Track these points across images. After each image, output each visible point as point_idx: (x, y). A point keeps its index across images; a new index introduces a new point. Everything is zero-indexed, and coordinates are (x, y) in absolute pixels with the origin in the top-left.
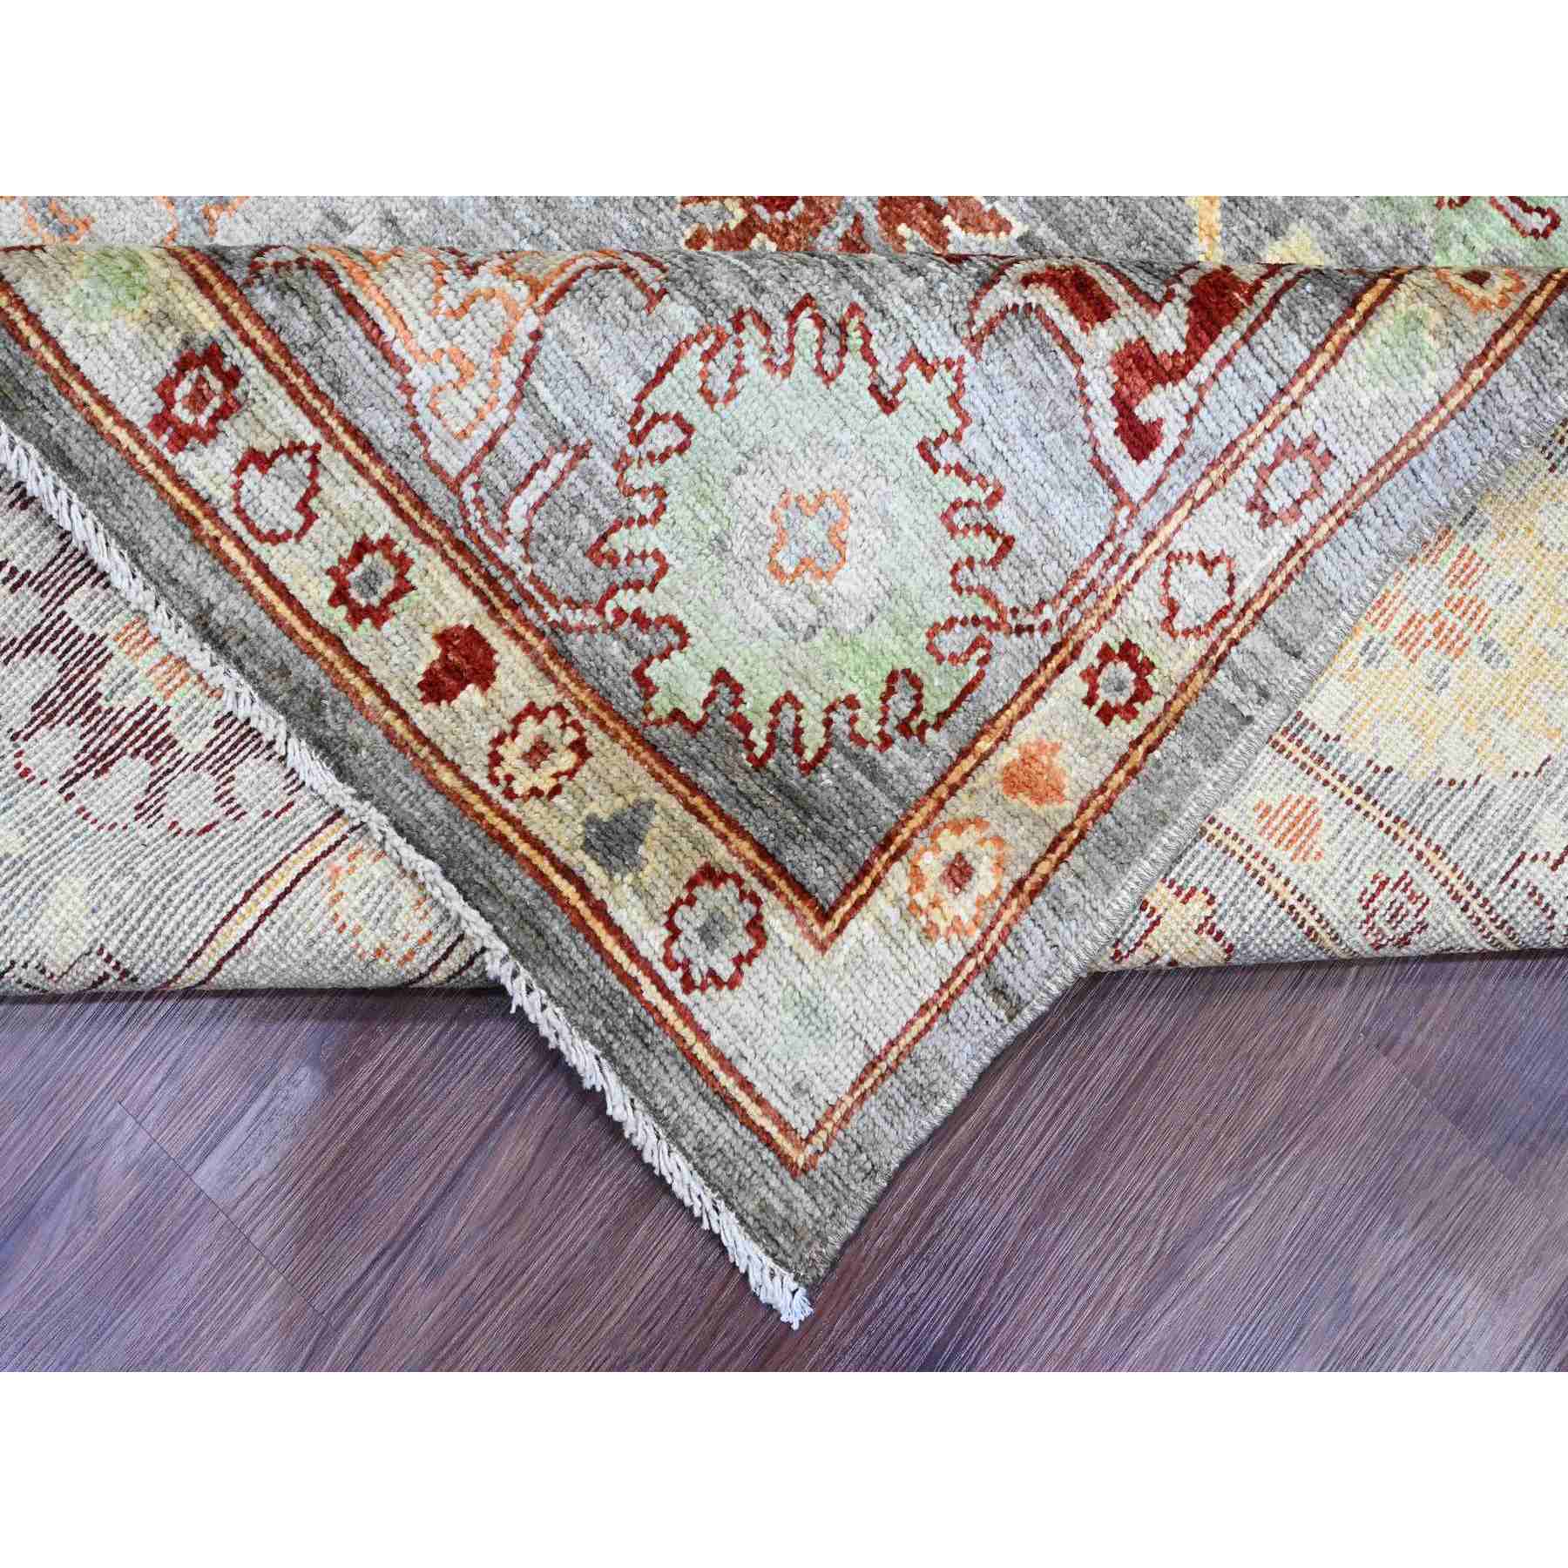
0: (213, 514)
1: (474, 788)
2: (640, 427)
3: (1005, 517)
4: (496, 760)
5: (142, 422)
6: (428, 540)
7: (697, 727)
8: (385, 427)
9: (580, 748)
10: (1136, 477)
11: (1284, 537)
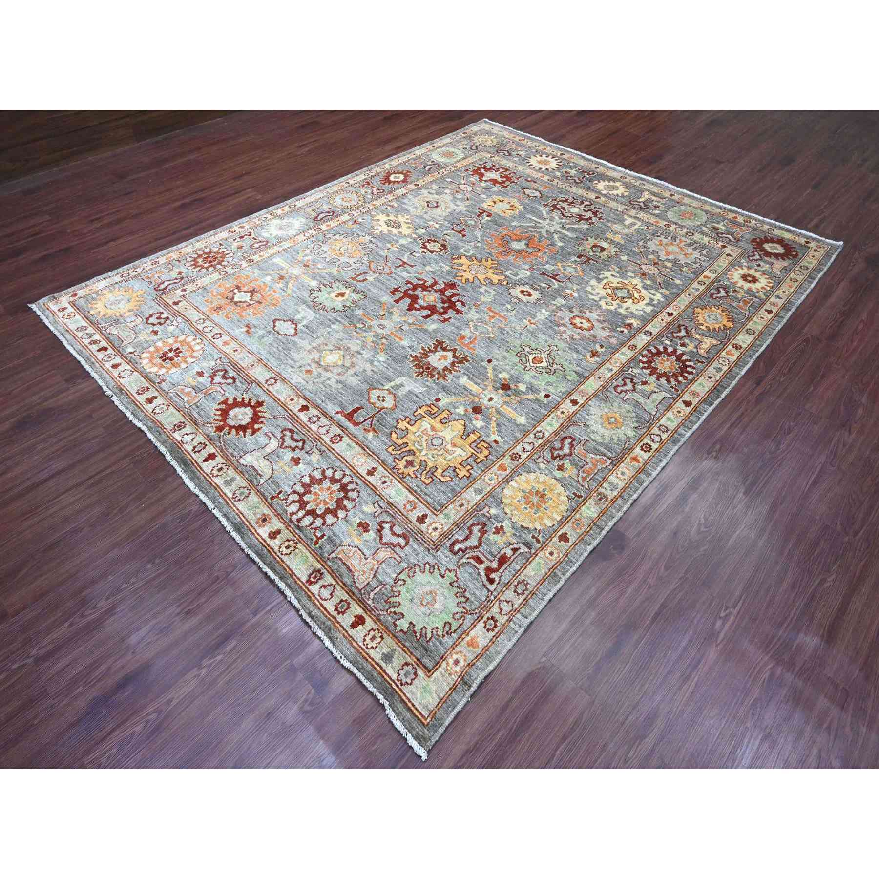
0: (314, 596)
1: (360, 647)
2: (396, 581)
3: (467, 594)
4: (364, 640)
5: (304, 581)
6: (354, 600)
7: (405, 633)
8: (348, 581)
9: (382, 637)
10: (492, 587)
11: (522, 598)
